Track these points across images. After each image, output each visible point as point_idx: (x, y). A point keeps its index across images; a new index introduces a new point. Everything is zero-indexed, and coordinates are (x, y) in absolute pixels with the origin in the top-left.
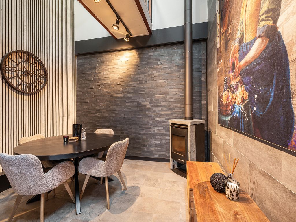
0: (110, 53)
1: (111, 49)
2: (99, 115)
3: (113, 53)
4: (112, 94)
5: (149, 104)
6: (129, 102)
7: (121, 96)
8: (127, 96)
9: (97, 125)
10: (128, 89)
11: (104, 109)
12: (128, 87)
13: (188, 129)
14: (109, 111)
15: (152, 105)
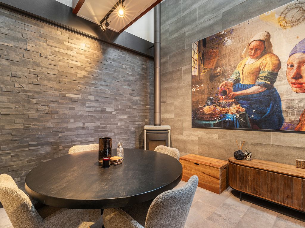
0: (59, 29)
1: (64, 24)
2: (34, 125)
3: (64, 31)
4: (64, 93)
5: (114, 110)
6: (90, 107)
7: (78, 98)
8: (87, 99)
9: (30, 143)
10: (88, 90)
11: (47, 115)
12: (90, 87)
13: (168, 133)
14: (56, 119)
15: (117, 112)
